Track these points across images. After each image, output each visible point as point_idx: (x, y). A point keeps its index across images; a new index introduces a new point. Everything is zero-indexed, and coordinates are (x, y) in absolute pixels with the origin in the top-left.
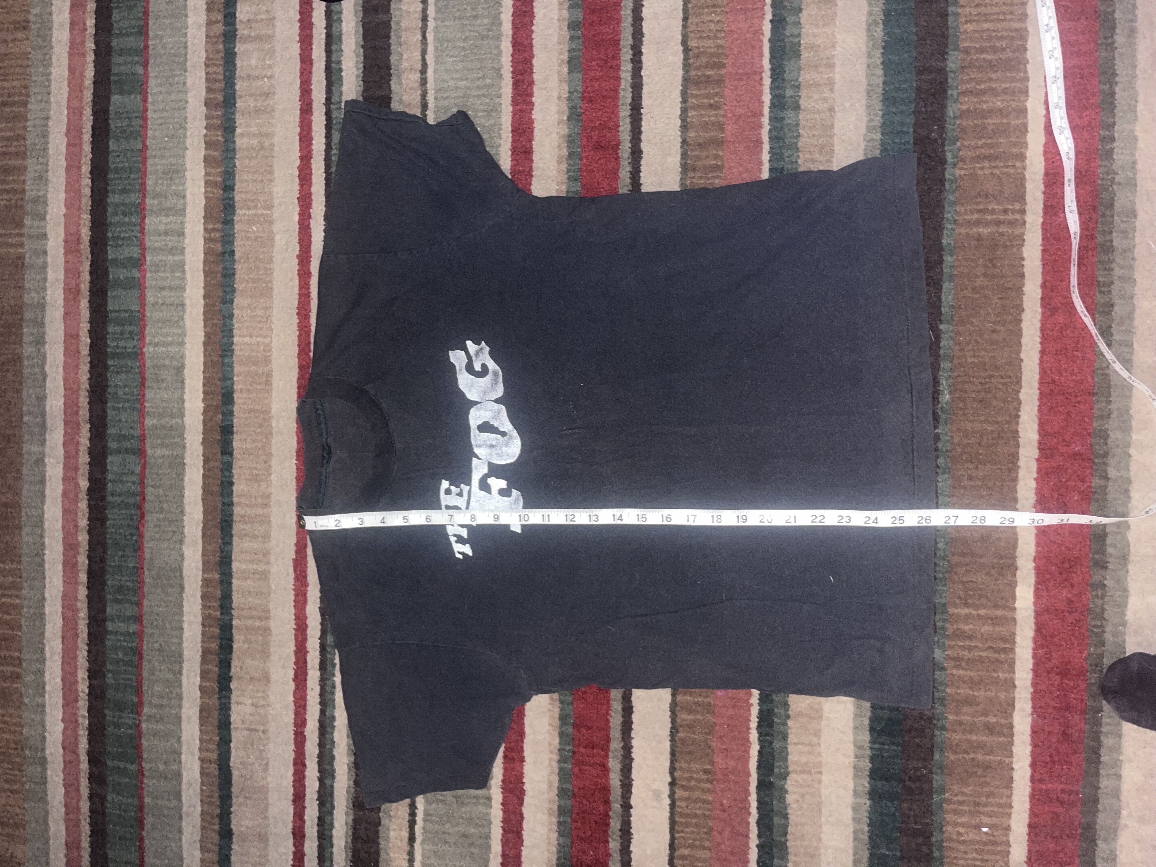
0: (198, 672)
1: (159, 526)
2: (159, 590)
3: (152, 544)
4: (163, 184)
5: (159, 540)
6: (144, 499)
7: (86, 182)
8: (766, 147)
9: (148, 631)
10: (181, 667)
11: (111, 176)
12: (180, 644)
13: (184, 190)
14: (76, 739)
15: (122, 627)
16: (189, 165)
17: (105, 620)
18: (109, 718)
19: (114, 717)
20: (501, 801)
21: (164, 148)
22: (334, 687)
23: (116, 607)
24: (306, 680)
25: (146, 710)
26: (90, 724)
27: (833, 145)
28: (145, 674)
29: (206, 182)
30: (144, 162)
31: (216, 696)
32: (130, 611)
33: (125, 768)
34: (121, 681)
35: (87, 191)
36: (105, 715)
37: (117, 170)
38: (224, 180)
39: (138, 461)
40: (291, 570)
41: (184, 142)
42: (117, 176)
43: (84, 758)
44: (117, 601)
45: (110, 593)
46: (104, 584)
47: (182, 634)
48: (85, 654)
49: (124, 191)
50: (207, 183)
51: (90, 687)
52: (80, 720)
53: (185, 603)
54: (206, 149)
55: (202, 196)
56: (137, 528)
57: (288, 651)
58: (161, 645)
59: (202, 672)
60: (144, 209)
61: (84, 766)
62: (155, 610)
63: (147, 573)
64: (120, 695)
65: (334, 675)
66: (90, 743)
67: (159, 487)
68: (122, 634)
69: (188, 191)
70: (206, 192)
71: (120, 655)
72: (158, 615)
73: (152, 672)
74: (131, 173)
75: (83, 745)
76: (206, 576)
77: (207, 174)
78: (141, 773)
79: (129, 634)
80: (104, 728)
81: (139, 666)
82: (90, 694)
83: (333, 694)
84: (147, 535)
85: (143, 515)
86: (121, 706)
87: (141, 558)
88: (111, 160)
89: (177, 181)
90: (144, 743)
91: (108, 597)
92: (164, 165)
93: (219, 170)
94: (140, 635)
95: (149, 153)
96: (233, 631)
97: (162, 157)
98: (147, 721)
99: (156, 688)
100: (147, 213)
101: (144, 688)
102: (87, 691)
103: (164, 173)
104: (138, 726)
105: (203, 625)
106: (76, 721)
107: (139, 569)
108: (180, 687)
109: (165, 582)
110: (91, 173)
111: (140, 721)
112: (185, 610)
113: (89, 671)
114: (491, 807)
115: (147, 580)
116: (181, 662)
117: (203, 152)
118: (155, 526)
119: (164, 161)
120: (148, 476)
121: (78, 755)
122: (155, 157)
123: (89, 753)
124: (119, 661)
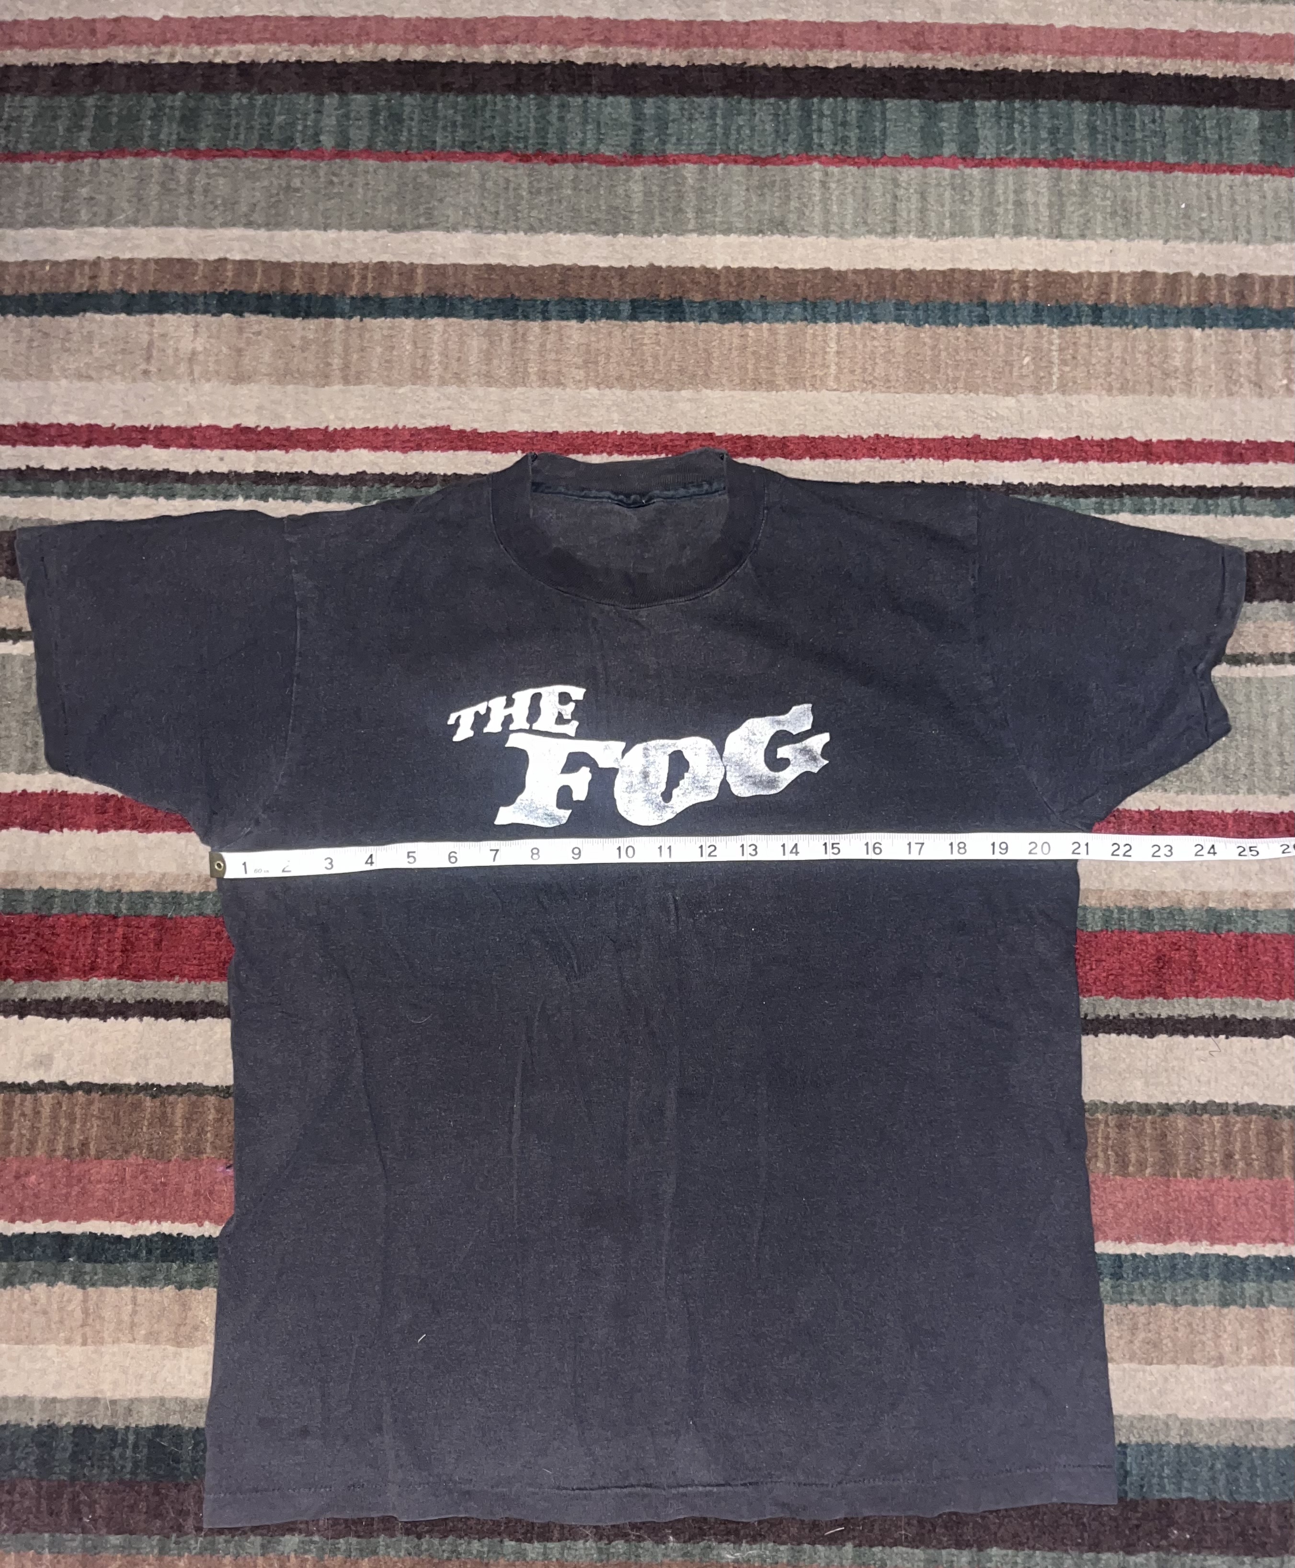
0: (250, 257)
1: (507, 189)
2: (394, 187)
3: (476, 175)
4: (1104, 198)
5: (483, 187)
6: (554, 161)
7: (1110, 65)
8: (1158, 1249)
9: (323, 167)
10: (259, 227)
11: (1119, 107)
12: (299, 225)
13: (1094, 236)
14: (132, 42)
15: (330, 121)
16: (1139, 244)
17: (342, 92)
18: (169, 100)
19: (172, 108)
20: (30, 790)
21: (1167, 202)
22: (226, 497)
23: (365, 111)
24: (238, 447)
25: (184, 165)
26: (159, 65)
27: (1159, 1363)
28: (248, 162)
29: (1108, 275)
30: (1142, 166)
31: (207, 288)
32: (359, 136)
33: (81, 128)
34: (234, 121)
35: (1092, 66)
36: (174, 92)
37: (1129, 118)
38: (1110, 307)
39: (621, 150)
40: (431, 423)
41: (1177, 238)
42: (1119, 117)
43: (100, 55)
44: (375, 113)
45: (388, 101)
46: (406, 89)
47: (317, 228)
48: (283, 58)
49: (1093, 130)
50: (1106, 277)
51: (224, 65)
52: (167, 49)
53: (371, 233)
54: (1166, 275)
55: (1083, 269)
56: (504, 150)
57: (289, 416)
58: (297, 190)
59: (249, 263)
60: (1062, 165)
61: (86, 56)
62: (360, 181)
63: (425, 165)
64: (210, 118)
65: (247, 497)
66: (127, 66)
67: (575, 189)
68: (317, 122)
69: (1091, 243)
70: (1090, 274)
71: (280, 119)
72: (351, 185)
73: (252, 176)
74: (1125, 143)
75: (123, 54)
76: (420, 271)
77: (1122, 276)
78: (73, 156)
79: (317, 134)
80: (152, 89)
81: (260, 151)
82: (211, 65)
83: (214, 497)
84: (491, 167)
85: (525, 159)
86: (189, 119)
87: (450, 157)
88: (1147, 108)
89: (1110, 225)
90: (126, 162)
91: (383, 97)
92: (1138, 200)
93: (1128, 297)
94: (316, 153)
95: (1159, 175)
96: (322, 320)
97: (1153, 199)
98: (166, 166)
99: (221, 181)
100: (1055, 170)
101: (222, 162)
102: (218, 60)
103: (1124, 201)
104: (156, 151)
105: (334, 264)
106: (165, 42)
107: (430, 152)
108: (224, 225)
109: (409, 197)
110: (1125, 73)
111: (164, 154)
112: (359, 233)
113: (253, 64)
114: (19, 772)
115: (412, 166)
116: (267, 226)
117: (1160, 270)
118: (508, 181)
119: (1144, 201)
120: (595, 168)
121: (105, 45)
122: (1152, 185)
123: (108, 64)
124: (270, 116)
